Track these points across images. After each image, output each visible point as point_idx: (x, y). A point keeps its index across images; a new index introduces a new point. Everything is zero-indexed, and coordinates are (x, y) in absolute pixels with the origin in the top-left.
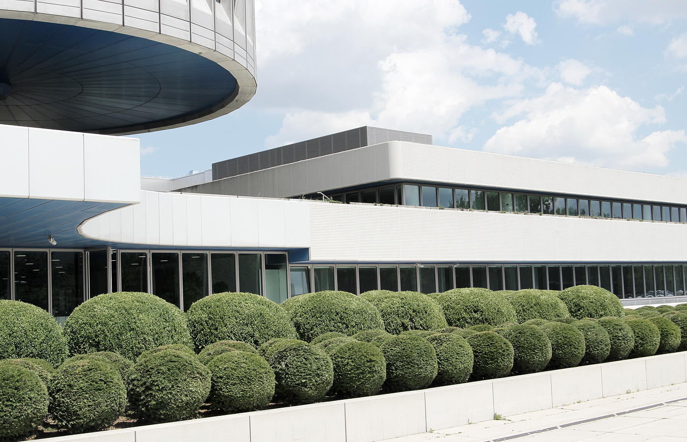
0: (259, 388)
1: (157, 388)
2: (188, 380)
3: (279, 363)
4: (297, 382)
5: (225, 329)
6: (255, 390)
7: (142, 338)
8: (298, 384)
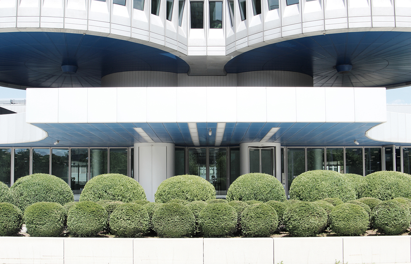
0: (354, 224)
1: (293, 219)
2: (309, 217)
3: (375, 212)
4: (382, 223)
5: (375, 191)
6: (351, 225)
7: (322, 194)
8: (383, 224)
